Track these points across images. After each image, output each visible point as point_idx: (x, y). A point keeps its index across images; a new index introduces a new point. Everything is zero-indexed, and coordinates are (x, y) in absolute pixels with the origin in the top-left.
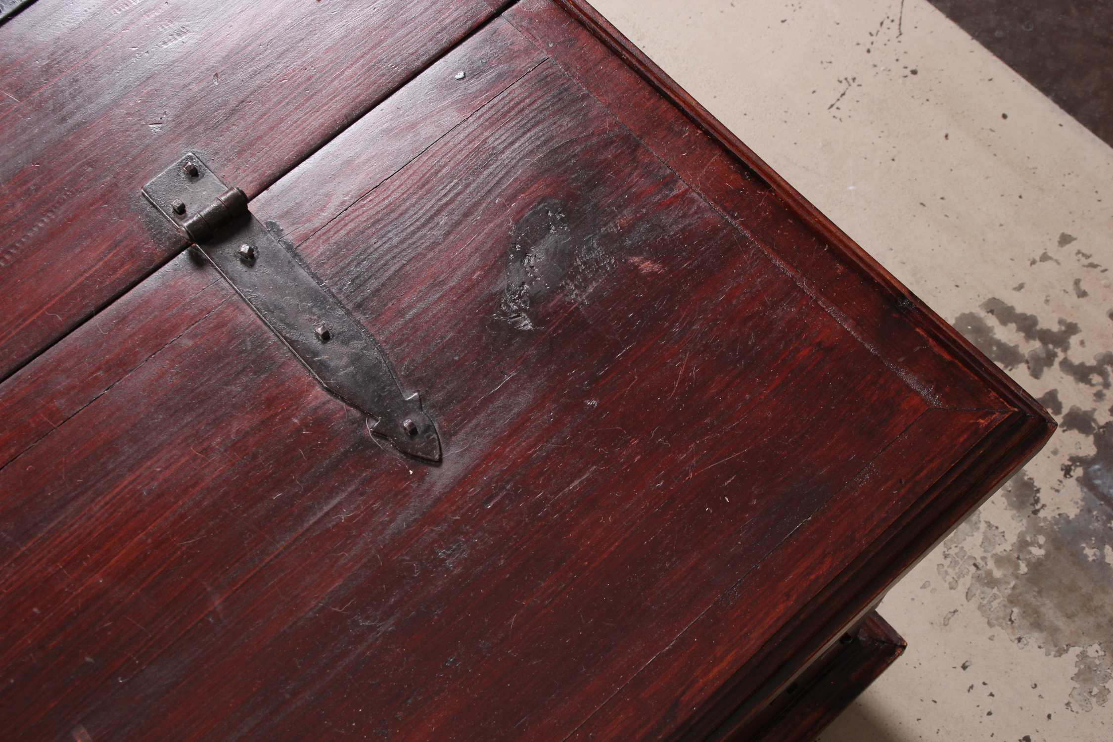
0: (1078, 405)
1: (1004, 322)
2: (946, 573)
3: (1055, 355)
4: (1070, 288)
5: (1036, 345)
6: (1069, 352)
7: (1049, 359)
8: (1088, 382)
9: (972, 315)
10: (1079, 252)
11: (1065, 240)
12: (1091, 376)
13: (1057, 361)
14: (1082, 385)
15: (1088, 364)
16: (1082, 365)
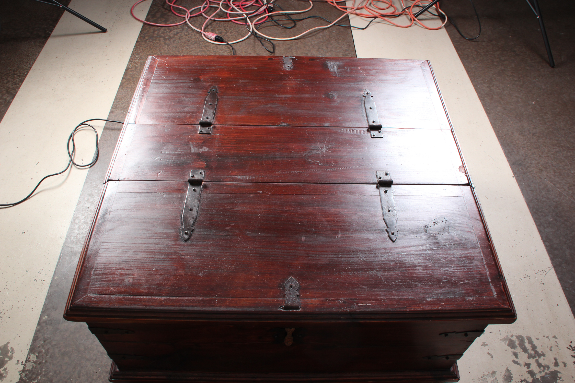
0: (534, 370)
1: (529, 343)
2: (480, 380)
3: (536, 357)
4: (549, 347)
5: (533, 352)
6: (540, 359)
7: (534, 357)
8: (540, 368)
9: (523, 337)
10: (556, 342)
11: (555, 337)
12: (541, 367)
13: (535, 359)
14: (538, 367)
15: (542, 364)
16: (541, 363)
